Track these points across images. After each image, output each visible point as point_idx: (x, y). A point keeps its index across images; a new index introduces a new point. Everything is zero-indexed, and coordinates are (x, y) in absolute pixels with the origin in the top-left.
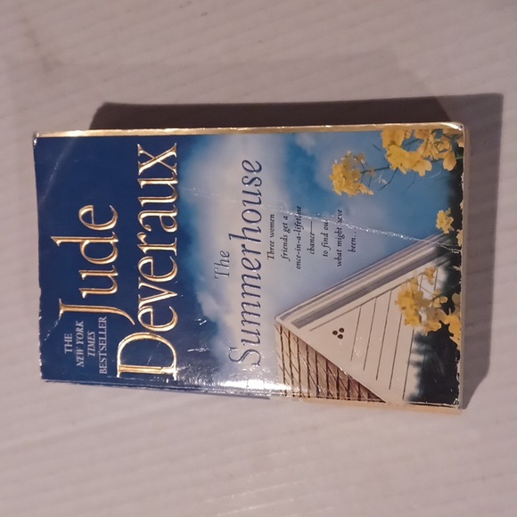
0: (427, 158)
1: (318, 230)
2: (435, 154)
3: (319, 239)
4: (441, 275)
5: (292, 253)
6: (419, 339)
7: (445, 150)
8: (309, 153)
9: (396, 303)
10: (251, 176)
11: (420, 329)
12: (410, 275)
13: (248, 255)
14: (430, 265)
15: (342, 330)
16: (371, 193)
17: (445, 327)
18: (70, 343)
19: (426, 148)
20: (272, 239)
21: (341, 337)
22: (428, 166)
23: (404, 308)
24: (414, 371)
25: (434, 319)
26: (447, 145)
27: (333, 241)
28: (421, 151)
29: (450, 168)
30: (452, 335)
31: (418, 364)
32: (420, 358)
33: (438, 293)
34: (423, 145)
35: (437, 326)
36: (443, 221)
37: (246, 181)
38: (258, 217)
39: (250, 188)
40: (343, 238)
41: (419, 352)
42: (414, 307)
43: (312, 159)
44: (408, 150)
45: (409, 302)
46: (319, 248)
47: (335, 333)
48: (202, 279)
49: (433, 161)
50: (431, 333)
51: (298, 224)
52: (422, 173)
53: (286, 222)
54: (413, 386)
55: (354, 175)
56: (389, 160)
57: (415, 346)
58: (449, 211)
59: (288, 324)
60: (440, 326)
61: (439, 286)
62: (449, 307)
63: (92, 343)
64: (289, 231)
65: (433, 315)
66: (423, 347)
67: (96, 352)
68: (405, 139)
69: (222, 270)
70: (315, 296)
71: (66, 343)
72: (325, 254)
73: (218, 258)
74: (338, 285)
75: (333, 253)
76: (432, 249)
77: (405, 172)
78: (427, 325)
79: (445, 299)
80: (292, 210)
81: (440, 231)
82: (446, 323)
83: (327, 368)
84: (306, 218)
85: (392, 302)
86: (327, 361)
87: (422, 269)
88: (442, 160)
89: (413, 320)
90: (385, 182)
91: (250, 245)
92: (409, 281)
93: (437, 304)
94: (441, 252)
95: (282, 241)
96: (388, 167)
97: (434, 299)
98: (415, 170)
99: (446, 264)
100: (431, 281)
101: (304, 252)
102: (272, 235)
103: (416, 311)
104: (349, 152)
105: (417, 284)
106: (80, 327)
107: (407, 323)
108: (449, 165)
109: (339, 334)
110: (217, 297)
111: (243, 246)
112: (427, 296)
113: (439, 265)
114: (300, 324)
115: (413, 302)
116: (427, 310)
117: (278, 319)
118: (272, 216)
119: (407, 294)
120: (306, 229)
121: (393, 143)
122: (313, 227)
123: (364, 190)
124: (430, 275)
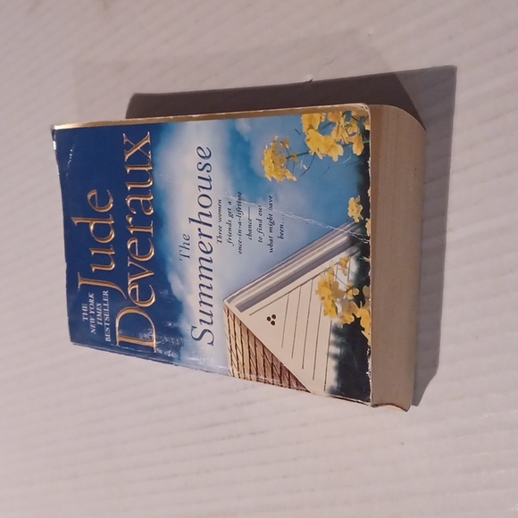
0: (339, 143)
1: (254, 215)
2: (345, 137)
3: (255, 224)
4: (353, 266)
5: (235, 239)
6: (336, 331)
7: (354, 134)
8: (246, 139)
9: (317, 292)
10: (204, 162)
11: (336, 320)
12: (327, 265)
13: (204, 239)
14: (344, 255)
15: (274, 316)
16: (295, 179)
17: (358, 320)
19: (338, 132)
20: (220, 224)
21: (273, 323)
22: (340, 151)
23: (323, 298)
24: (333, 363)
25: (348, 311)
26: (356, 129)
27: (266, 227)
28: (333, 134)
29: (359, 153)
30: (363, 329)
31: (335, 357)
32: (336, 350)
33: (351, 284)
34: (335, 128)
35: (350, 320)
36: (354, 210)
37: (201, 166)
38: (209, 203)
39: (204, 174)
40: (274, 224)
41: (336, 344)
42: (332, 298)
43: (248, 144)
44: (323, 135)
45: (327, 292)
46: (255, 234)
47: (269, 319)
49: (344, 146)
50: (346, 325)
51: (239, 210)
52: (335, 159)
53: (230, 207)
54: (332, 379)
55: (281, 161)
56: (309, 144)
57: (333, 338)
58: (358, 199)
59: (233, 307)
60: (353, 319)
61: (351, 277)
62: (360, 300)
63: (99, 313)
64: (232, 216)
65: (348, 309)
66: (339, 340)
67: (103, 322)
68: (321, 123)
69: (185, 252)
70: (253, 282)
71: (83, 312)
72: (260, 240)
74: (270, 271)
75: (266, 240)
76: (345, 238)
77: (321, 158)
78: (342, 317)
79: (357, 292)
80: (235, 196)
81: (351, 220)
82: (358, 317)
83: (264, 353)
84: (244, 203)
85: (314, 292)
86: (264, 346)
87: (337, 259)
88: (351, 144)
89: (330, 311)
90: (306, 168)
91: (205, 229)
92: (326, 270)
93: (350, 296)
94: (353, 241)
95: (228, 226)
96: (307, 153)
97: (347, 292)
98: (330, 155)
99: (358, 254)
100: (344, 271)
101: (244, 238)
102: (220, 220)
103: (333, 302)
104: (276, 137)
105: (333, 274)
106: (92, 299)
107: (325, 314)
108: (357, 150)
109: (272, 320)
110: (182, 278)
111: (199, 229)
112: (342, 287)
113: (351, 255)
114: (242, 308)
115: (330, 293)
116: (342, 301)
117: (226, 302)
118: (220, 201)
119: (325, 284)
120: (245, 215)
121: (311, 127)
122: (251, 213)
123: (289, 176)
124: (343, 264)
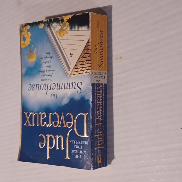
0: (27, 33)
2: (26, 32)
3: (47, 64)
4: (54, 24)
5: (51, 73)
6: (71, 28)
7: (25, 29)
8: (27, 69)
9: (62, 37)
11: (68, 29)
12: (55, 34)
13: (52, 88)
14: (52, 28)
15: (70, 54)
16: (35, 49)
17: (68, 21)
18: (78, 156)
19: (25, 34)
20: (47, 80)
21: (72, 54)
22: (29, 33)
23: (63, 35)
24: (80, 28)
25: (66, 25)
26: (24, 28)
27: (47, 60)
28: (26, 36)
30: (69, 18)
31: (78, 28)
32: (76, 27)
33: (59, 24)
35: (67, 23)
36: (41, 26)
37: (33, 89)
38: (42, 85)
40: (46, 57)
41: (75, 28)
42: (63, 31)
44: (25, 40)
45: (62, 33)
47: (71, 56)
48: (58, 104)
49: (28, 32)
50: (69, 25)
51: (43, 71)
52: (31, 35)
53: (43, 76)
54: (85, 28)
55: (31, 55)
56: (28, 45)
57: (73, 29)
58: (39, 25)
59: (69, 73)
60: (67, 22)
61: (57, 25)
62: (62, 21)
63: (78, 147)
64: (45, 74)
65: (64, 25)
66: (73, 27)
67: (81, 145)
68: (23, 41)
69: (55, 97)
70: (61, 64)
71: (78, 157)
72: (51, 62)
73: (53, 98)
74: (59, 57)
76: (48, 29)
77: (30, 40)
78: (67, 27)
79: (60, 22)
80: (40, 74)
81: (44, 27)
82: (66, 21)
83: (81, 58)
84: (42, 69)
85: (62, 39)
86: (79, 58)
88: (27, 29)
89: (66, 31)
90: (33, 45)
93: (62, 24)
94: (49, 26)
95: (48, 76)
96: (29, 45)
97: (61, 26)
98: (30, 37)
99: (51, 23)
100: (56, 27)
101: (50, 69)
102: (46, 80)
103: (64, 30)
104: (26, 57)
105: (57, 32)
106: (73, 151)
107: (67, 33)
108: (28, 27)
111: (49, 89)
112: (60, 28)
113: (52, 25)
114: (69, 69)
115: (62, 32)
116: (64, 27)
117: (68, 76)
118: (42, 80)
119: (60, 34)
120: (45, 69)
121: (24, 44)
122: (44, 67)
123: (35, 52)
124: (54, 28)
